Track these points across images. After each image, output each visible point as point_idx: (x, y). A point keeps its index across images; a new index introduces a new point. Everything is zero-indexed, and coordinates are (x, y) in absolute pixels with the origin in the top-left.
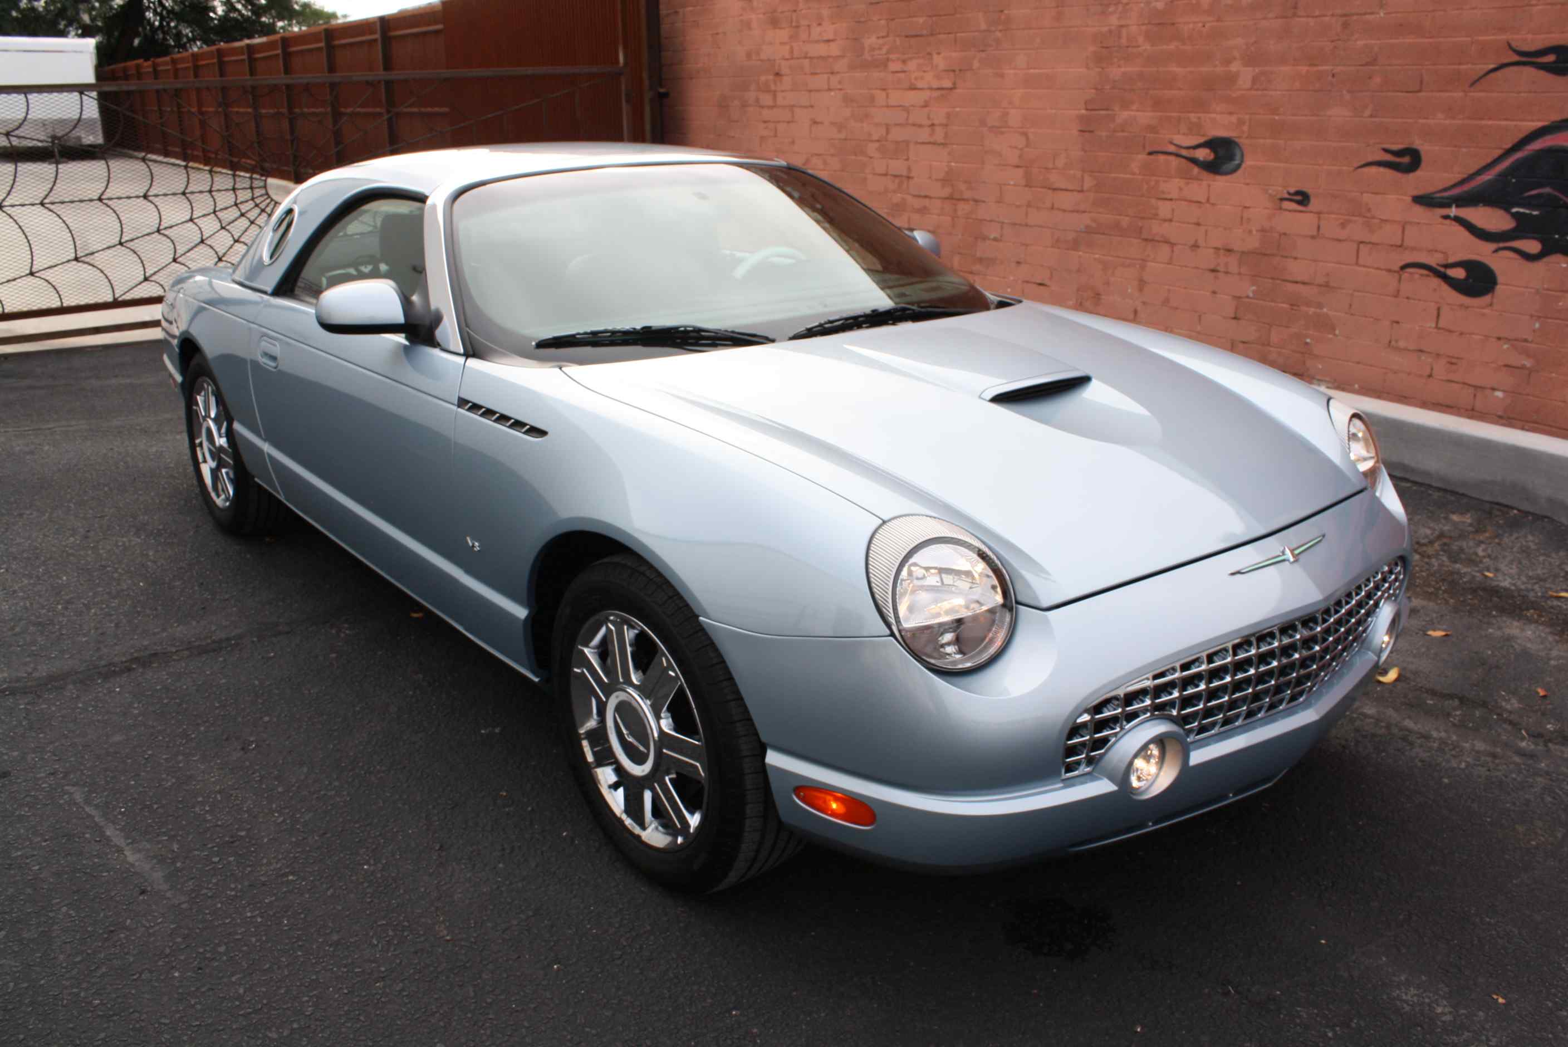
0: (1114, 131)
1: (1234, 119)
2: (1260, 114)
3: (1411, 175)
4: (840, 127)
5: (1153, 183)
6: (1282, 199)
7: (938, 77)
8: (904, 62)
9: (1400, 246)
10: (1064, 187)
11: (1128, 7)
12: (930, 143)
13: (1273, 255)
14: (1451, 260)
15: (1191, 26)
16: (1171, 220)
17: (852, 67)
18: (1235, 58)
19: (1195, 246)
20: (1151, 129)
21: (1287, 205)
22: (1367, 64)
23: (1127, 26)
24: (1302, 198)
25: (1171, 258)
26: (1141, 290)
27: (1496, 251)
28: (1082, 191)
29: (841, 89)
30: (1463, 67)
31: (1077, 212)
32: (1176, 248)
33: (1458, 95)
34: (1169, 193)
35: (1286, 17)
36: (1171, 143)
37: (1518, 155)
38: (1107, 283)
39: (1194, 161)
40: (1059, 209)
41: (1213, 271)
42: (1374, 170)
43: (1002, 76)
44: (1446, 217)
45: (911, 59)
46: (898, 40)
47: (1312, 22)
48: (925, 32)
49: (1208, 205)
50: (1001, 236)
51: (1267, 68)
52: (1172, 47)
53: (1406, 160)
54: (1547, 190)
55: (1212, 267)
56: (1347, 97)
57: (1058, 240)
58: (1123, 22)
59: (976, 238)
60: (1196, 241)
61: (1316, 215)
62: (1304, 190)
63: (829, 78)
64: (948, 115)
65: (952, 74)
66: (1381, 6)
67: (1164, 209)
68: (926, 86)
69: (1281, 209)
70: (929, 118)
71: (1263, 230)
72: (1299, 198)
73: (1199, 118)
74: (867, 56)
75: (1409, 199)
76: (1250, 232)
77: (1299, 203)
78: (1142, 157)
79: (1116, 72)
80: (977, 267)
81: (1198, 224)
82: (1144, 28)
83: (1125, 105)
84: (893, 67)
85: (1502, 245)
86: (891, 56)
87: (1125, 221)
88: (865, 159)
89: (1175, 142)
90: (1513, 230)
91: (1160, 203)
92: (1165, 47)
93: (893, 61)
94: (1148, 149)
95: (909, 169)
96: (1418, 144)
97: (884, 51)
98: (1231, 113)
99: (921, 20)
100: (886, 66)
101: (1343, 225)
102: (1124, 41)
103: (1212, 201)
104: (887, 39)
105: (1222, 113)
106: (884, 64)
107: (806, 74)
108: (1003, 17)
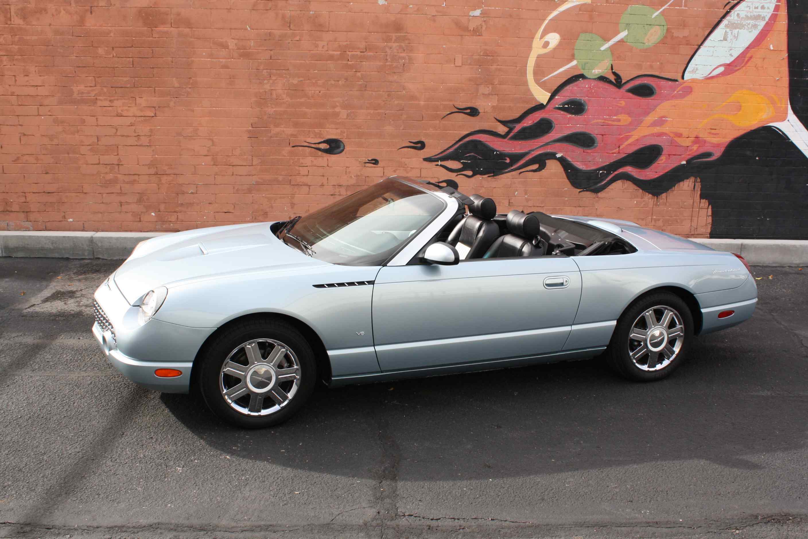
0: (271, 137)
1: (339, 131)
2: (351, 129)
3: (422, 151)
4: (51, 138)
5: (296, 160)
6: (365, 163)
7: (141, 110)
8: (110, 101)
9: (420, 177)
10: (241, 165)
11: (276, 81)
12: (137, 145)
13: (364, 185)
14: (441, 180)
15: (313, 92)
16: (308, 175)
17: (60, 103)
18: (337, 106)
19: (322, 185)
20: (292, 135)
21: (367, 165)
22: (400, 110)
23: (275, 90)
24: (375, 162)
25: (309, 191)
26: (292, 208)
27: (457, 176)
28: (252, 165)
29: (51, 115)
30: (438, 112)
31: (249, 175)
32: (311, 187)
33: (438, 122)
34: (306, 164)
35: (362, 91)
36: (305, 142)
37: (461, 143)
38: (272, 207)
39: (319, 149)
40: (236, 175)
41: (332, 195)
42: (406, 149)
43: (193, 111)
44: (437, 165)
45: (117, 100)
46: (105, 90)
47: (374, 93)
48: (129, 86)
49: (327, 167)
50: (197, 191)
51: (354, 111)
52: (303, 100)
53: (419, 145)
54: (472, 154)
55: (331, 194)
56: (392, 122)
57: (238, 190)
58: (273, 88)
59: (177, 194)
60: (323, 183)
61: (382, 168)
62: (376, 158)
63: (38, 109)
64: (151, 131)
65: (153, 109)
66: (404, 89)
67: (303, 171)
68: (132, 115)
69: (365, 166)
70: (135, 132)
71: (357, 176)
72: (374, 162)
73: (320, 131)
74: (75, 95)
75: (422, 160)
76: (351, 177)
77: (374, 164)
78: (290, 148)
79: (270, 110)
80: (178, 209)
81: (323, 176)
82: (286, 91)
83: (277, 126)
84: (99, 103)
85: (459, 173)
86: (98, 98)
87: (280, 178)
88: (78, 156)
89: (307, 141)
90: (462, 168)
91: (301, 168)
92: (299, 100)
93: (101, 100)
94: (291, 145)
95: (119, 160)
96: (423, 139)
97: (93, 94)
98: (337, 129)
99: (125, 79)
100: (96, 103)
101: (395, 171)
102: (274, 96)
103: (329, 166)
104: (95, 88)
105: (332, 129)
106: (95, 101)
107: (13, 105)
108: (191, 81)
